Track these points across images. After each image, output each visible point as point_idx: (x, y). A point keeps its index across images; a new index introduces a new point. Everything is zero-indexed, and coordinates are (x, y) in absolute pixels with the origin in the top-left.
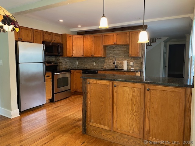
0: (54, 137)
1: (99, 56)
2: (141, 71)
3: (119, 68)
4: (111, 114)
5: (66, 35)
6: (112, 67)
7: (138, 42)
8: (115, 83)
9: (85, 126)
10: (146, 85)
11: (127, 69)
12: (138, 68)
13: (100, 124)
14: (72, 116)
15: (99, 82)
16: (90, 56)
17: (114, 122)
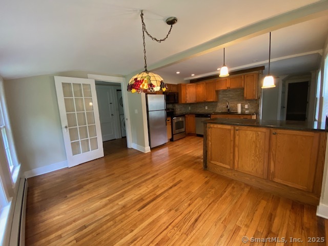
0: (181, 170)
1: (212, 100)
2: (257, 114)
3: (232, 111)
4: (232, 155)
5: (181, 84)
6: (224, 111)
7: (262, 88)
8: (237, 128)
9: (206, 163)
10: (272, 129)
11: (242, 112)
12: (253, 111)
13: (221, 162)
14: (191, 154)
15: (220, 126)
16: (202, 101)
17: (236, 162)
